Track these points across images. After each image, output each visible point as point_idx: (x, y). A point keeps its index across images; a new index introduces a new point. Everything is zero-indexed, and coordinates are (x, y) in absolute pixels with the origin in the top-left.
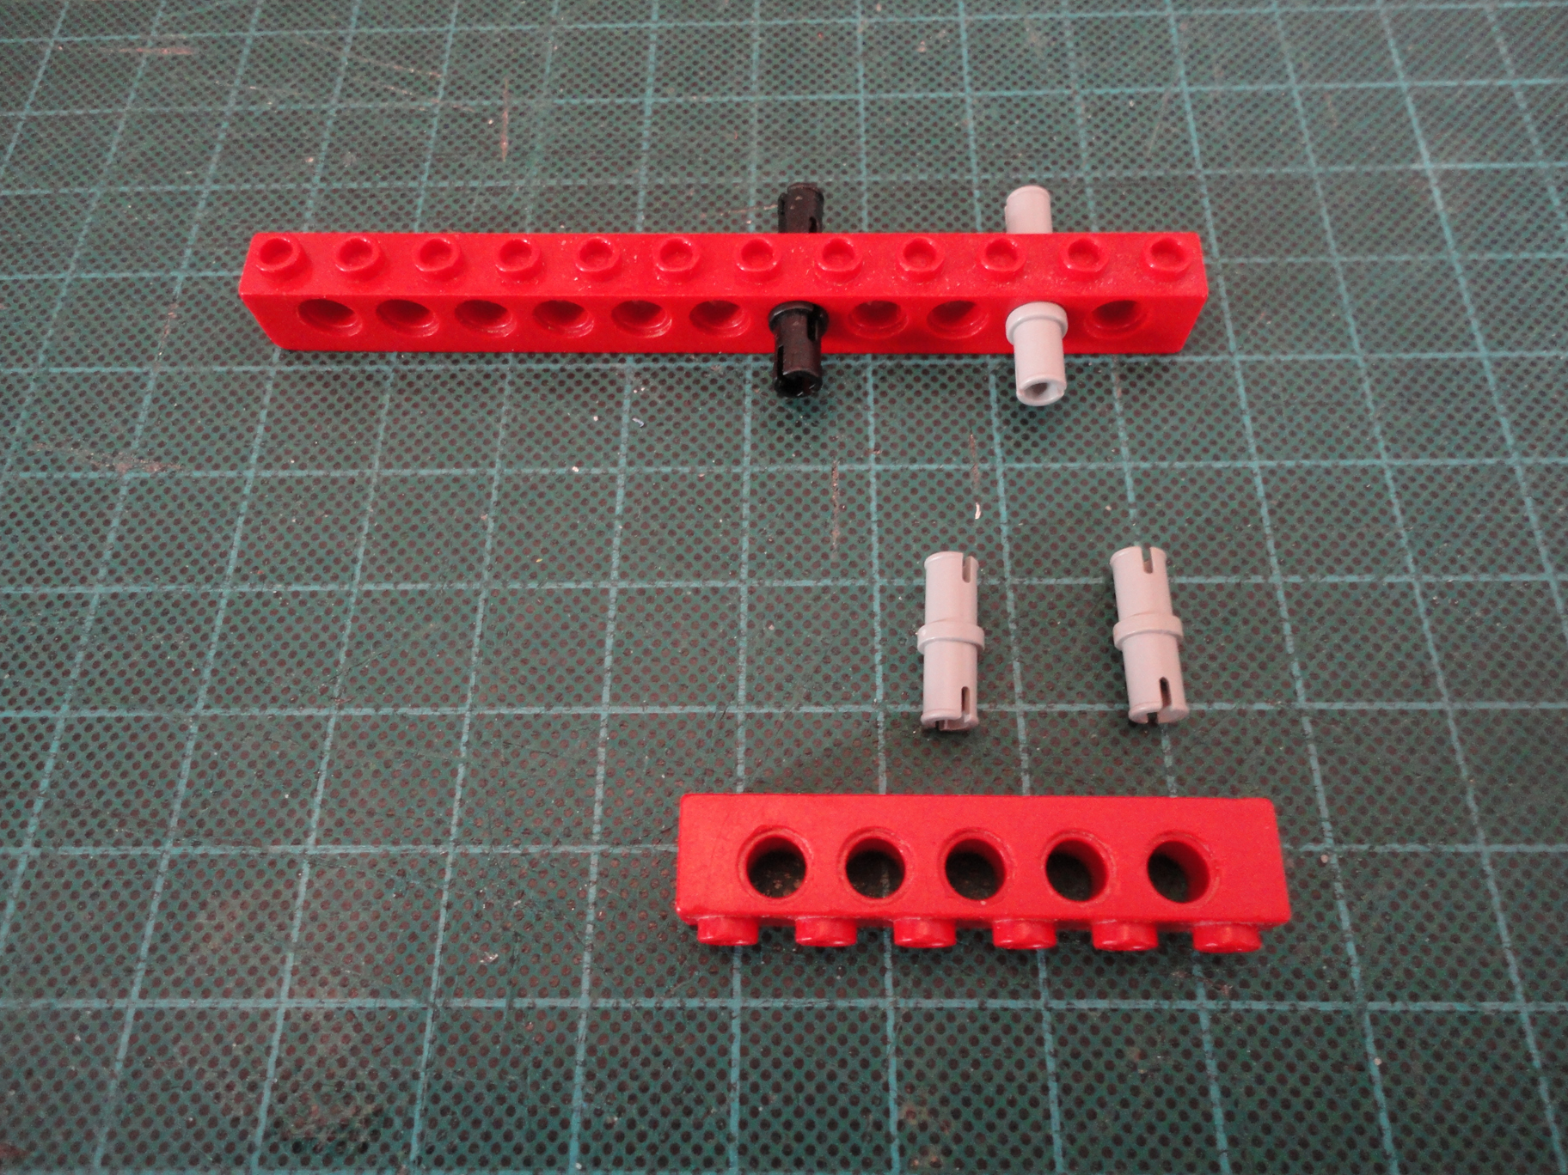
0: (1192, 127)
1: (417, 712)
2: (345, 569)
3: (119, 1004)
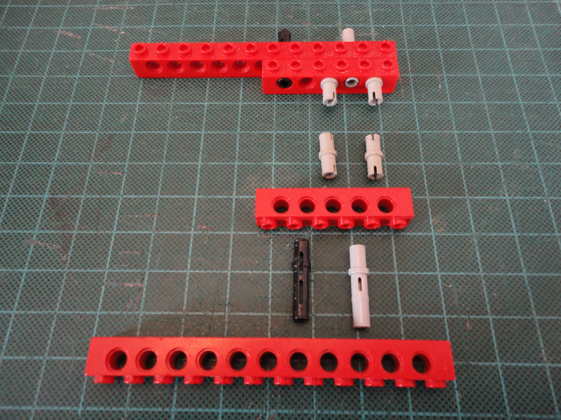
2: (272, 99)
3: (231, 197)
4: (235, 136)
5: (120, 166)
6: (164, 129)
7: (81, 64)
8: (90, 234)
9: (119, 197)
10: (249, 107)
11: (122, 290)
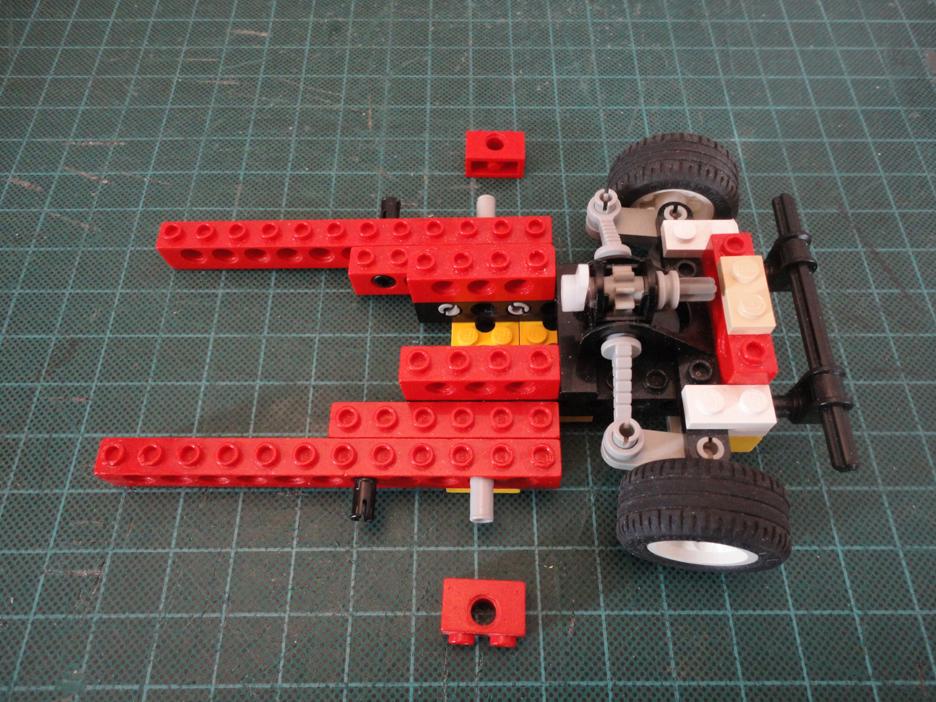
0: (646, 123)
1: (350, 335)
2: (318, 284)
4: (260, 341)
5: (84, 388)
6: (155, 331)
7: (38, 229)
8: (30, 494)
9: (77, 436)
10: (284, 297)
11: (70, 580)
